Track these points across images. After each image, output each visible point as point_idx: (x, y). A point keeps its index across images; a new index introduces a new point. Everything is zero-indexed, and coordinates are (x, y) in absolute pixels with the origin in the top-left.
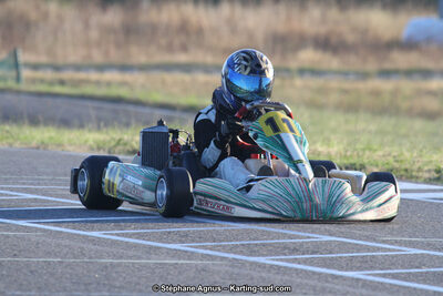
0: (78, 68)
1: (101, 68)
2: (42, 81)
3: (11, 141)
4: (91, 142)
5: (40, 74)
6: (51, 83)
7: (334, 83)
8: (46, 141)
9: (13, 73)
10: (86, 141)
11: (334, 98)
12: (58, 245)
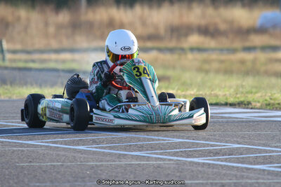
5: (18, 56)
12: (58, 155)
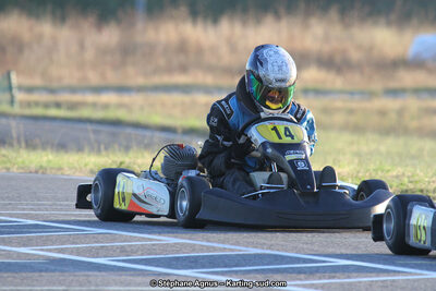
0: (73, 90)
1: (98, 90)
2: (37, 104)
3: (8, 165)
4: (91, 166)
5: (35, 97)
6: (47, 105)
7: (339, 103)
8: (44, 164)
9: (7, 96)
10: (86, 165)
11: (339, 118)
